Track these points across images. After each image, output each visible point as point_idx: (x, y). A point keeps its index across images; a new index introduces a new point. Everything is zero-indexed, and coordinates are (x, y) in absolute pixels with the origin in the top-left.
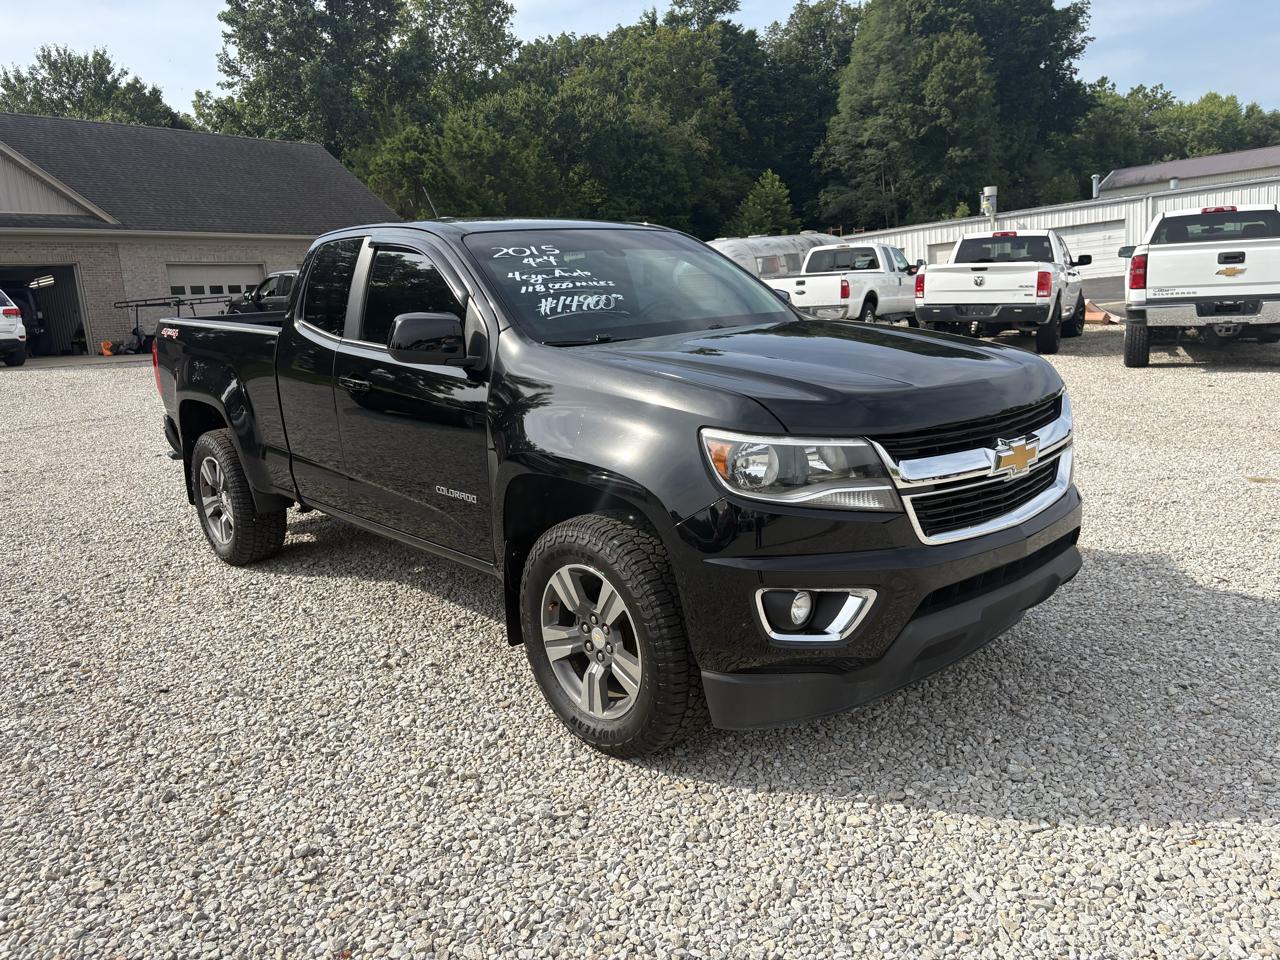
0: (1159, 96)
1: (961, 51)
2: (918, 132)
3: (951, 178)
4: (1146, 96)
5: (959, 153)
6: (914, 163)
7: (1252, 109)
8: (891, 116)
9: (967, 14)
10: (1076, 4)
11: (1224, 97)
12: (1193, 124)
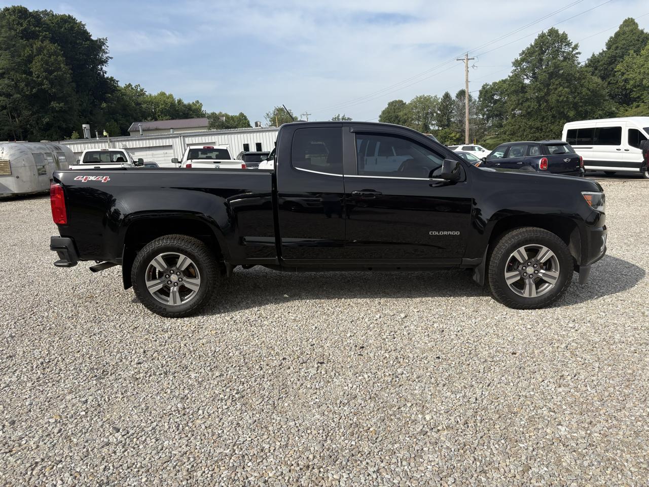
0: (139, 90)
1: (50, 51)
2: (31, 91)
3: (54, 117)
4: (132, 88)
5: (57, 105)
6: (31, 107)
7: (180, 101)
8: (13, 80)
9: (47, 33)
10: (100, 39)
11: (168, 94)
12: (157, 104)
